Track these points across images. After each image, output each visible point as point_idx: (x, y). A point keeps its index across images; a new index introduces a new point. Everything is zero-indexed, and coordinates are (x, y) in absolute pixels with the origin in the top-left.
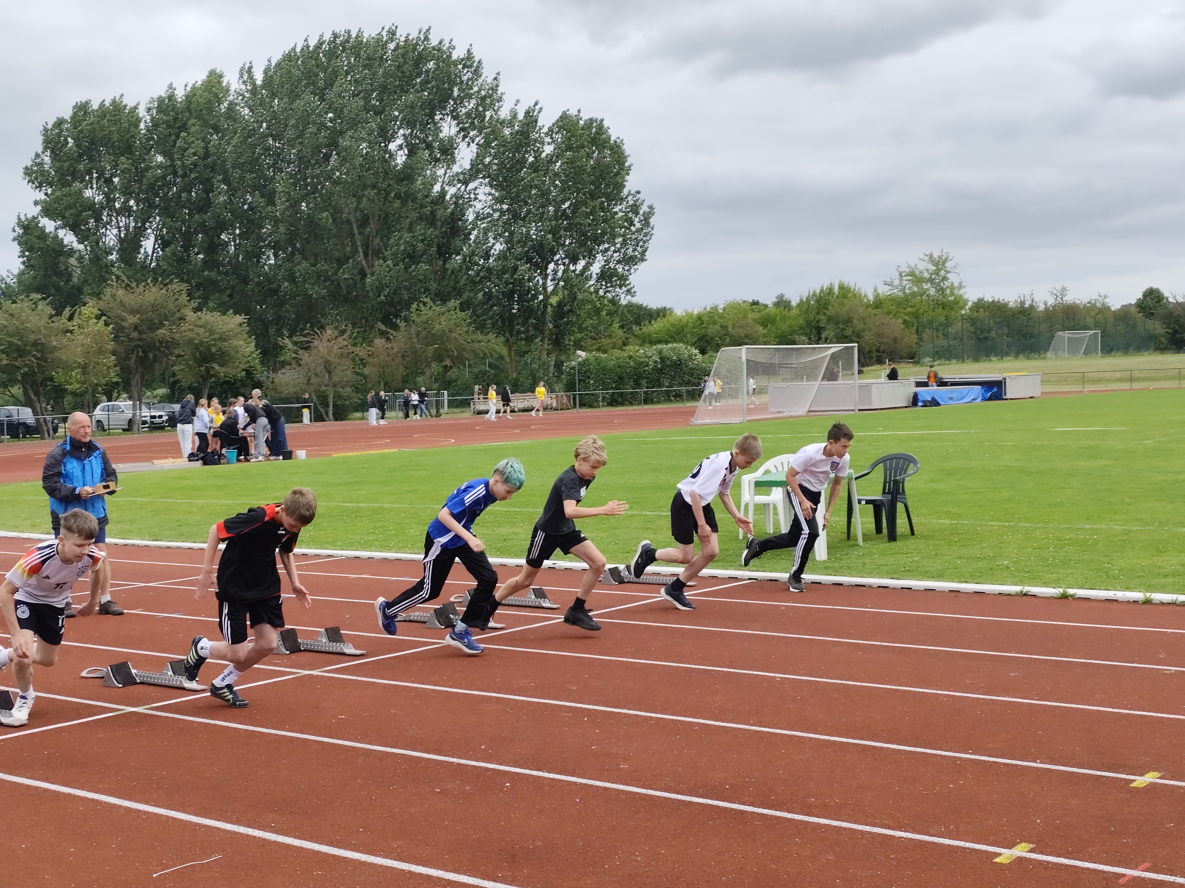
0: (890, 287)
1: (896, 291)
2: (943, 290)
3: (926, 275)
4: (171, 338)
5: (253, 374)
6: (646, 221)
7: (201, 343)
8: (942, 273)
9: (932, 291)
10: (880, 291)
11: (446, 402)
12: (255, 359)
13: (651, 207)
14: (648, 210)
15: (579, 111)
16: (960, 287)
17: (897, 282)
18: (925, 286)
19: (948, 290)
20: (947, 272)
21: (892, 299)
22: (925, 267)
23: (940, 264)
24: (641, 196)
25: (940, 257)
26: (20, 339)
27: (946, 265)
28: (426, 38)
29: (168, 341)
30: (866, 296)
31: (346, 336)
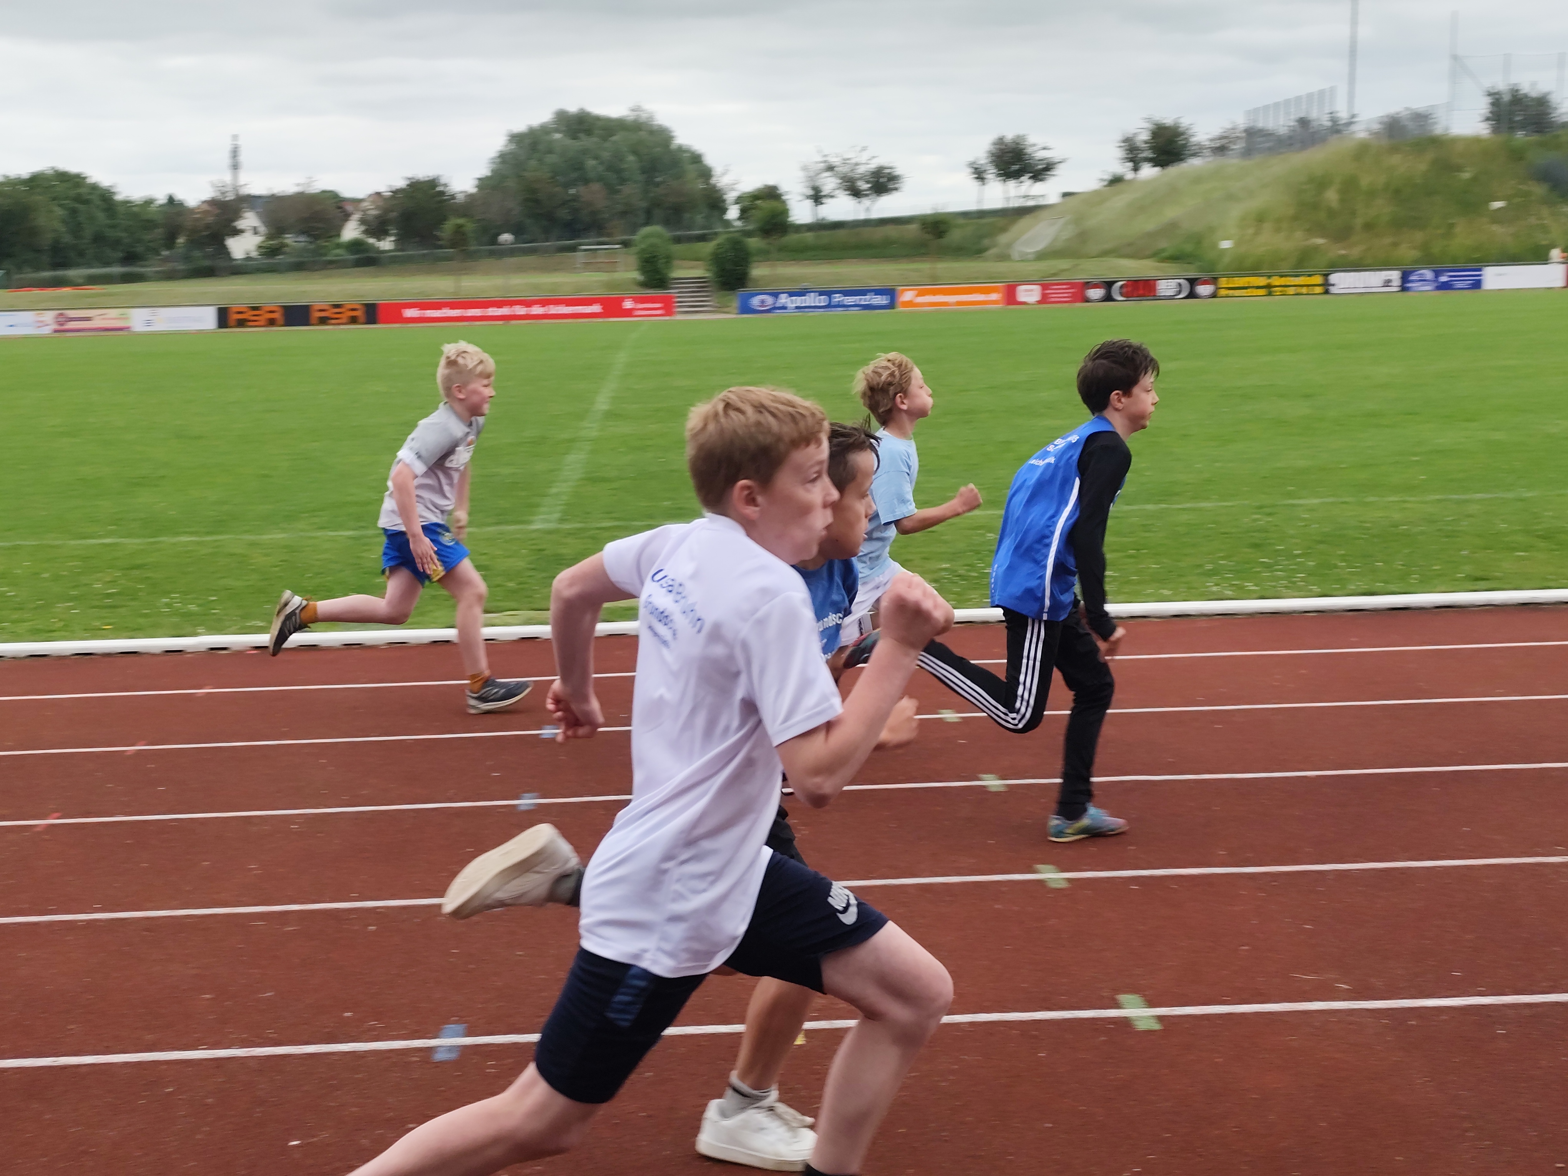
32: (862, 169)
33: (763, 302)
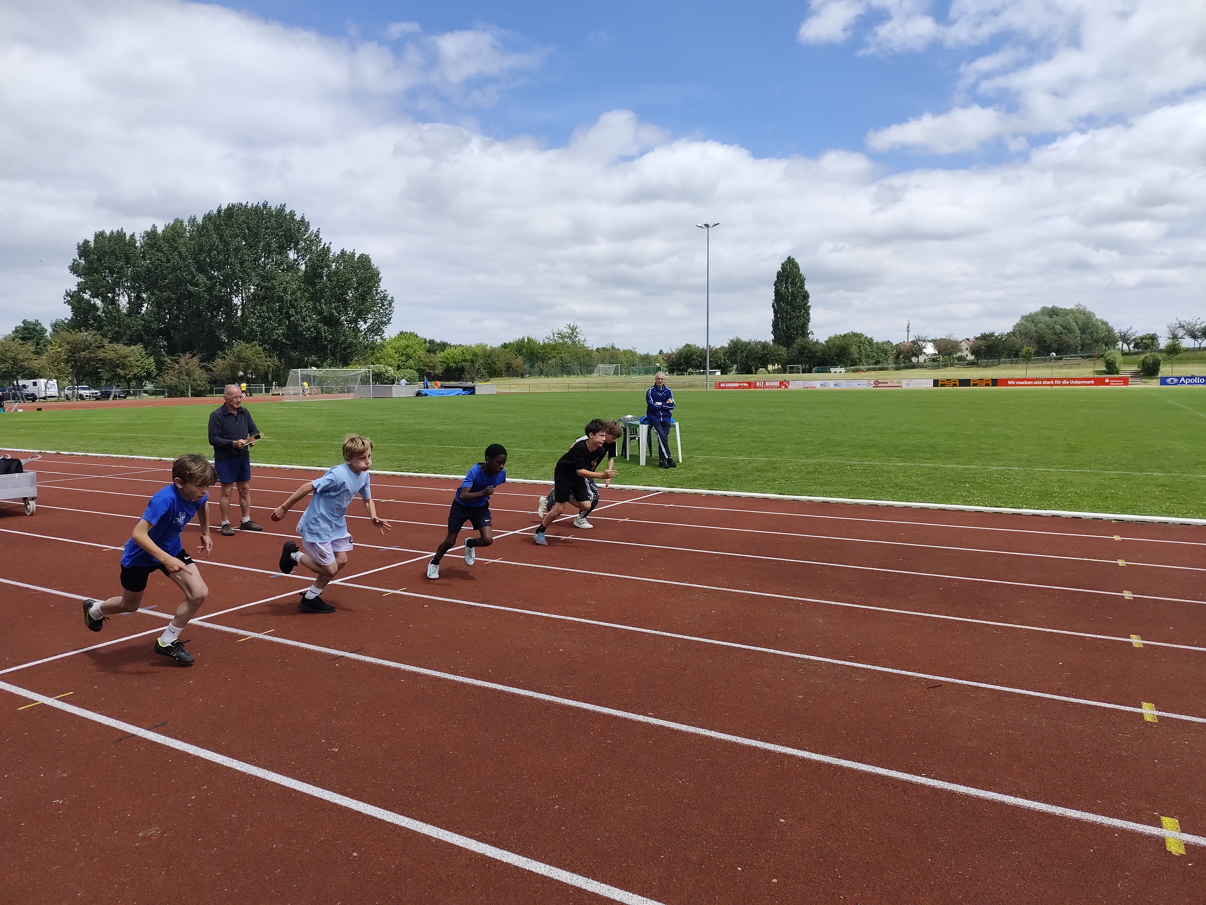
0: (549, 340)
1: (551, 342)
2: (575, 342)
3: (567, 335)
5: (151, 374)
6: (390, 304)
7: (111, 359)
8: (575, 334)
9: (570, 342)
10: (545, 342)
11: (264, 389)
12: (153, 366)
13: (392, 298)
14: (391, 299)
15: (354, 250)
16: (585, 341)
17: (552, 338)
18: (566, 340)
19: (577, 342)
20: (577, 333)
21: (549, 345)
22: (566, 331)
23: (573, 329)
24: (387, 292)
25: (573, 326)
27: (577, 330)
28: (283, 210)
30: (539, 343)
31: (197, 357)
32: (1197, 327)
33: (1172, 381)
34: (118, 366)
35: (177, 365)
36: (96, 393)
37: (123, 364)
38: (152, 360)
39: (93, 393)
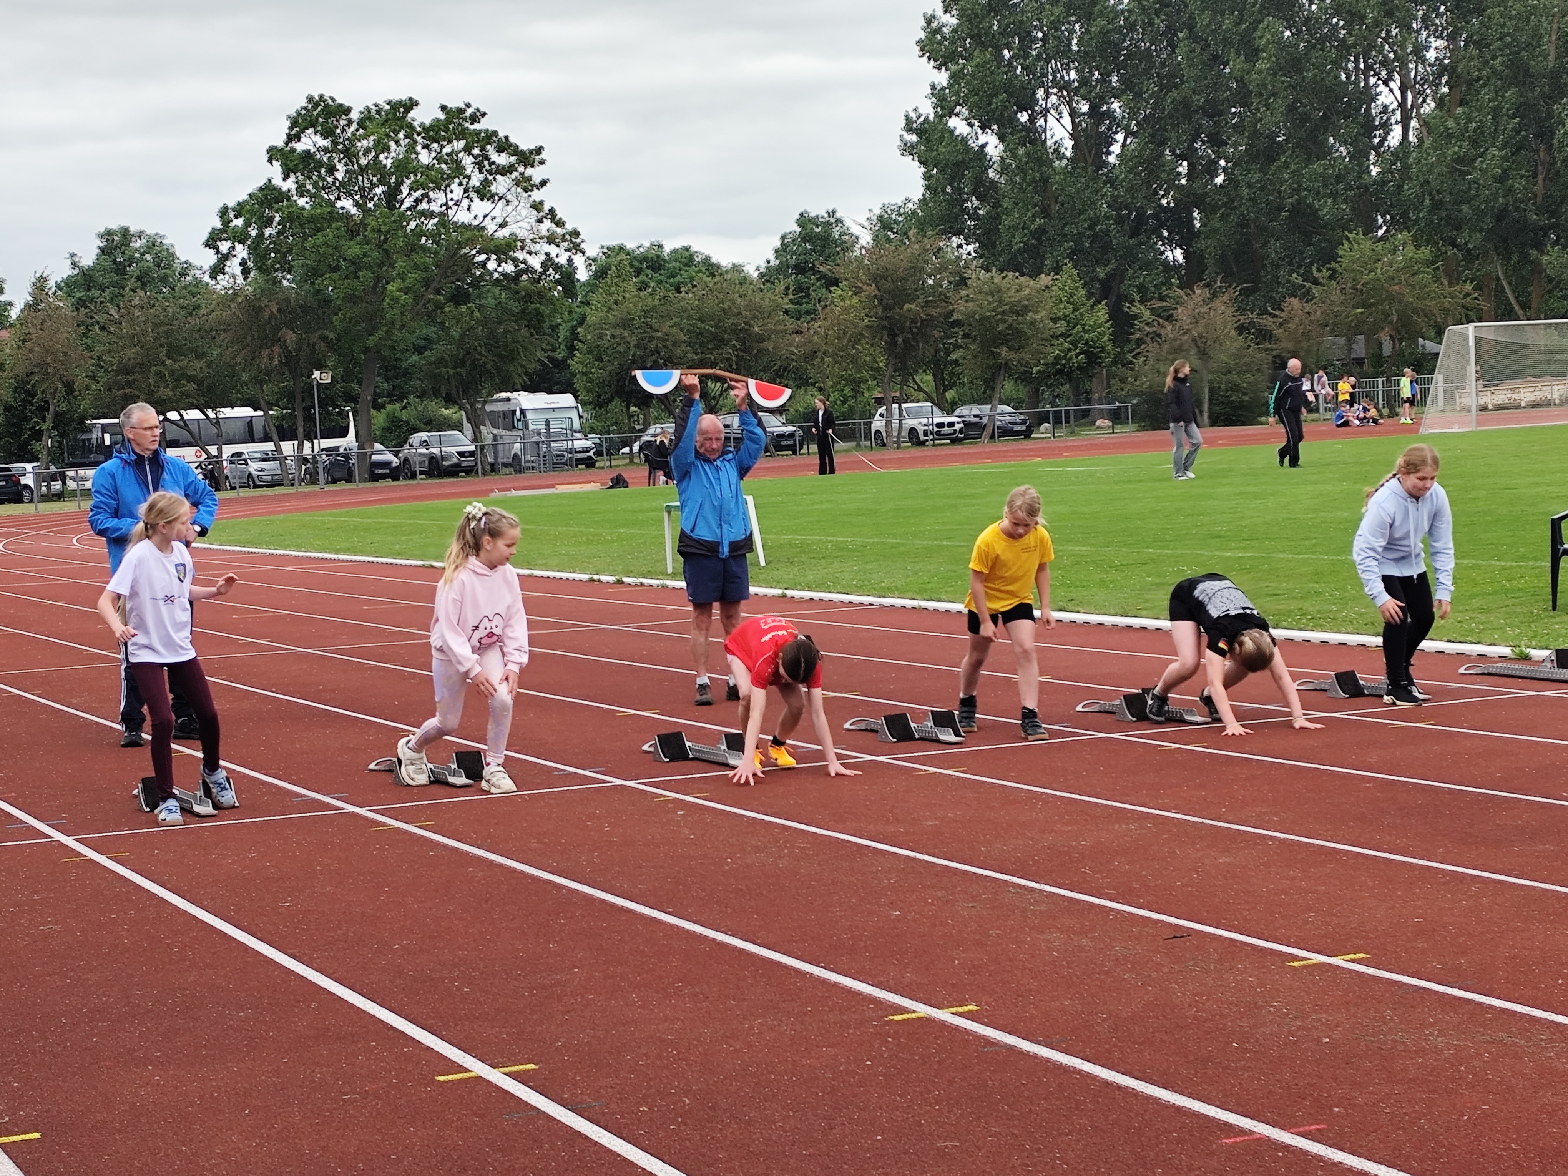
4: (927, 315)
5: (1100, 358)
7: (984, 319)
12: (1104, 334)
26: (716, 326)
29: (922, 321)
34: (1002, 339)
35: (1169, 328)
36: (951, 424)
37: (1018, 333)
38: (1102, 313)
39: (940, 425)
